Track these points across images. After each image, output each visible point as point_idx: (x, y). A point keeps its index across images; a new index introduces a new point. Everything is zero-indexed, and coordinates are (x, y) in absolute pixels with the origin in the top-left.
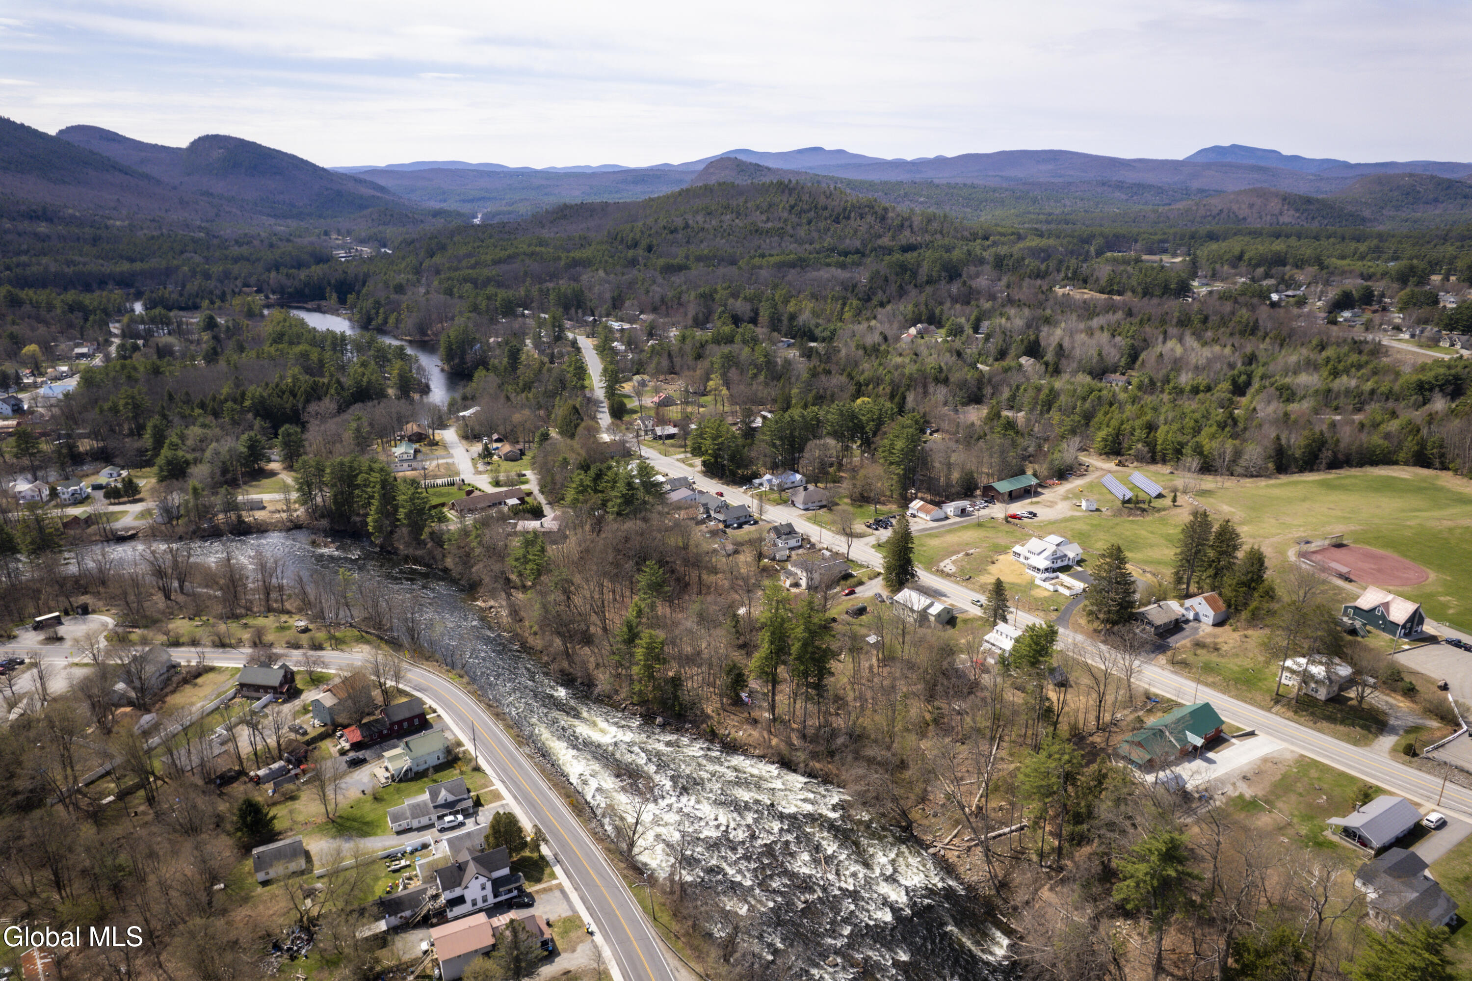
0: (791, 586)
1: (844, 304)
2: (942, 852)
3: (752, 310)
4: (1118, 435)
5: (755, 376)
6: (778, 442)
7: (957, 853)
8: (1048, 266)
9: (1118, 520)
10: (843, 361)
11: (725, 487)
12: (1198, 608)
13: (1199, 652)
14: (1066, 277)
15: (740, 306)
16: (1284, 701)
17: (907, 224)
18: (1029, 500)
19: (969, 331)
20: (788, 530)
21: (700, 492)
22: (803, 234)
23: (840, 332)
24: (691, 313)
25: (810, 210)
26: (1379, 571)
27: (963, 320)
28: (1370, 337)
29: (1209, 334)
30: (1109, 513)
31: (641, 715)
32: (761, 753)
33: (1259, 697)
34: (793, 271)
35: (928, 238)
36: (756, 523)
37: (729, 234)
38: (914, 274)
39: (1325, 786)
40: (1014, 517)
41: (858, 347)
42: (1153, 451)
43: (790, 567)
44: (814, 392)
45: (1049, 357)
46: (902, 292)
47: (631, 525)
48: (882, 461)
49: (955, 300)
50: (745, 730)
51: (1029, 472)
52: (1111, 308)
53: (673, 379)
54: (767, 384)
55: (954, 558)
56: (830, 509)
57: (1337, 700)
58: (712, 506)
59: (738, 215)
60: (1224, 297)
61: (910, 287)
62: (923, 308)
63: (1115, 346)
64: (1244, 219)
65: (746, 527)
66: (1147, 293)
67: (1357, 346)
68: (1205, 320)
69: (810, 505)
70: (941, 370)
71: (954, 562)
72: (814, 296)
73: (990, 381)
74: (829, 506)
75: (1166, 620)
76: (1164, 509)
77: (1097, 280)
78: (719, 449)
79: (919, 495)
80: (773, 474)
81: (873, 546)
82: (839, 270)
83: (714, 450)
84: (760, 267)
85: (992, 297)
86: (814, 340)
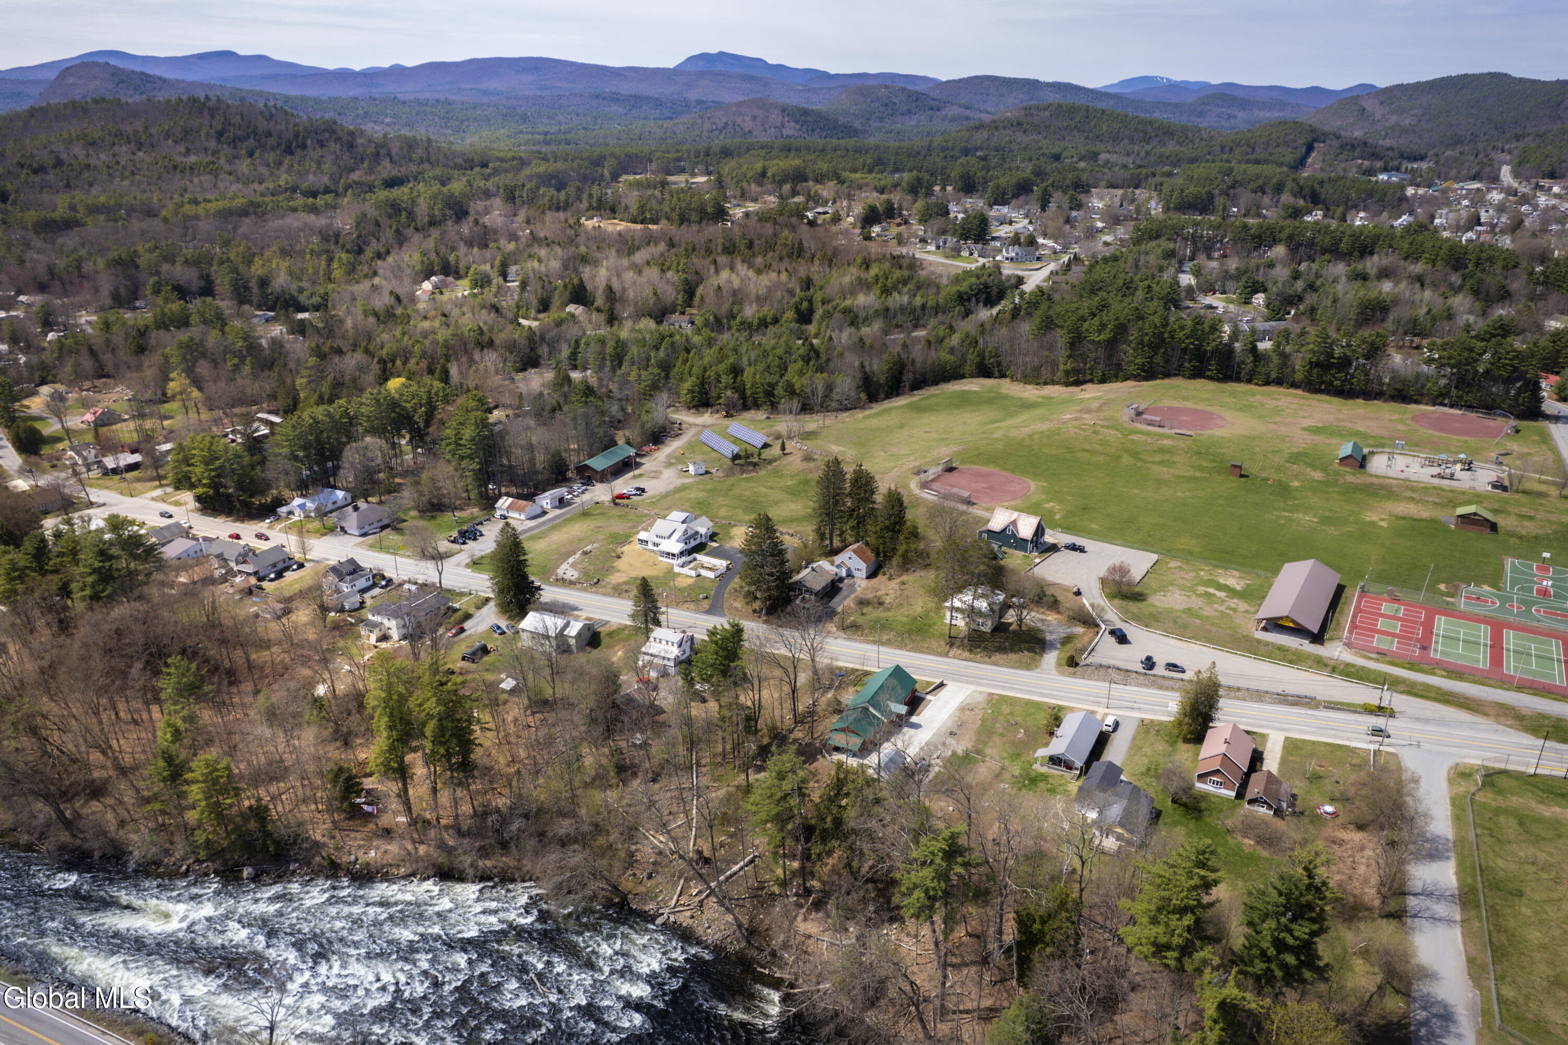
0: (379, 640)
1: (330, 260)
2: (672, 919)
3: (201, 277)
4: (703, 383)
5: (236, 368)
6: (301, 454)
7: (689, 914)
8: (568, 196)
9: (732, 480)
10: (351, 333)
11: (238, 524)
12: (849, 563)
13: (865, 610)
14: (591, 207)
15: (180, 272)
16: (958, 643)
17: (383, 152)
18: (631, 474)
19: (497, 280)
20: (351, 568)
21: (206, 539)
22: (245, 170)
23: (333, 296)
24: (106, 289)
25: (247, 138)
26: (991, 488)
27: (487, 267)
28: (904, 251)
29: (759, 260)
30: (720, 474)
31: (217, 873)
32: (409, 871)
33: (934, 644)
34: (246, 220)
35: (413, 168)
36: (301, 566)
37: (133, 173)
38: (411, 215)
39: (1019, 719)
40: (621, 497)
41: (366, 313)
42: (743, 397)
43: (370, 617)
44: (330, 379)
45: (600, 302)
46: (401, 239)
47: (123, 610)
48: (448, 457)
49: (470, 244)
50: (377, 848)
51: (621, 442)
52: (650, 240)
53: (105, 385)
54: (255, 377)
55: (571, 560)
56: (395, 529)
57: (1000, 628)
58: (231, 555)
59: (140, 146)
60: (763, 218)
61: (410, 231)
62: (433, 256)
63: (667, 282)
64: (750, 132)
65: (289, 576)
66: (683, 220)
67: (896, 260)
68: (750, 245)
69: (367, 528)
70: (481, 332)
71: (573, 565)
72: (285, 253)
73: (542, 338)
74: (393, 525)
75: (823, 584)
76: (775, 460)
77: (626, 208)
78: (218, 476)
79: (503, 490)
80: (302, 496)
81: (467, 566)
82: (313, 216)
83: (211, 479)
84: (197, 218)
85: (513, 237)
86: (303, 309)
